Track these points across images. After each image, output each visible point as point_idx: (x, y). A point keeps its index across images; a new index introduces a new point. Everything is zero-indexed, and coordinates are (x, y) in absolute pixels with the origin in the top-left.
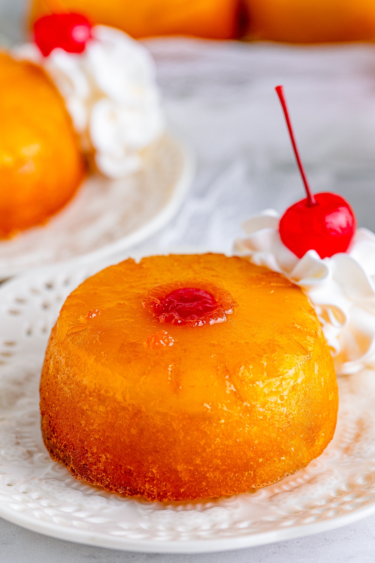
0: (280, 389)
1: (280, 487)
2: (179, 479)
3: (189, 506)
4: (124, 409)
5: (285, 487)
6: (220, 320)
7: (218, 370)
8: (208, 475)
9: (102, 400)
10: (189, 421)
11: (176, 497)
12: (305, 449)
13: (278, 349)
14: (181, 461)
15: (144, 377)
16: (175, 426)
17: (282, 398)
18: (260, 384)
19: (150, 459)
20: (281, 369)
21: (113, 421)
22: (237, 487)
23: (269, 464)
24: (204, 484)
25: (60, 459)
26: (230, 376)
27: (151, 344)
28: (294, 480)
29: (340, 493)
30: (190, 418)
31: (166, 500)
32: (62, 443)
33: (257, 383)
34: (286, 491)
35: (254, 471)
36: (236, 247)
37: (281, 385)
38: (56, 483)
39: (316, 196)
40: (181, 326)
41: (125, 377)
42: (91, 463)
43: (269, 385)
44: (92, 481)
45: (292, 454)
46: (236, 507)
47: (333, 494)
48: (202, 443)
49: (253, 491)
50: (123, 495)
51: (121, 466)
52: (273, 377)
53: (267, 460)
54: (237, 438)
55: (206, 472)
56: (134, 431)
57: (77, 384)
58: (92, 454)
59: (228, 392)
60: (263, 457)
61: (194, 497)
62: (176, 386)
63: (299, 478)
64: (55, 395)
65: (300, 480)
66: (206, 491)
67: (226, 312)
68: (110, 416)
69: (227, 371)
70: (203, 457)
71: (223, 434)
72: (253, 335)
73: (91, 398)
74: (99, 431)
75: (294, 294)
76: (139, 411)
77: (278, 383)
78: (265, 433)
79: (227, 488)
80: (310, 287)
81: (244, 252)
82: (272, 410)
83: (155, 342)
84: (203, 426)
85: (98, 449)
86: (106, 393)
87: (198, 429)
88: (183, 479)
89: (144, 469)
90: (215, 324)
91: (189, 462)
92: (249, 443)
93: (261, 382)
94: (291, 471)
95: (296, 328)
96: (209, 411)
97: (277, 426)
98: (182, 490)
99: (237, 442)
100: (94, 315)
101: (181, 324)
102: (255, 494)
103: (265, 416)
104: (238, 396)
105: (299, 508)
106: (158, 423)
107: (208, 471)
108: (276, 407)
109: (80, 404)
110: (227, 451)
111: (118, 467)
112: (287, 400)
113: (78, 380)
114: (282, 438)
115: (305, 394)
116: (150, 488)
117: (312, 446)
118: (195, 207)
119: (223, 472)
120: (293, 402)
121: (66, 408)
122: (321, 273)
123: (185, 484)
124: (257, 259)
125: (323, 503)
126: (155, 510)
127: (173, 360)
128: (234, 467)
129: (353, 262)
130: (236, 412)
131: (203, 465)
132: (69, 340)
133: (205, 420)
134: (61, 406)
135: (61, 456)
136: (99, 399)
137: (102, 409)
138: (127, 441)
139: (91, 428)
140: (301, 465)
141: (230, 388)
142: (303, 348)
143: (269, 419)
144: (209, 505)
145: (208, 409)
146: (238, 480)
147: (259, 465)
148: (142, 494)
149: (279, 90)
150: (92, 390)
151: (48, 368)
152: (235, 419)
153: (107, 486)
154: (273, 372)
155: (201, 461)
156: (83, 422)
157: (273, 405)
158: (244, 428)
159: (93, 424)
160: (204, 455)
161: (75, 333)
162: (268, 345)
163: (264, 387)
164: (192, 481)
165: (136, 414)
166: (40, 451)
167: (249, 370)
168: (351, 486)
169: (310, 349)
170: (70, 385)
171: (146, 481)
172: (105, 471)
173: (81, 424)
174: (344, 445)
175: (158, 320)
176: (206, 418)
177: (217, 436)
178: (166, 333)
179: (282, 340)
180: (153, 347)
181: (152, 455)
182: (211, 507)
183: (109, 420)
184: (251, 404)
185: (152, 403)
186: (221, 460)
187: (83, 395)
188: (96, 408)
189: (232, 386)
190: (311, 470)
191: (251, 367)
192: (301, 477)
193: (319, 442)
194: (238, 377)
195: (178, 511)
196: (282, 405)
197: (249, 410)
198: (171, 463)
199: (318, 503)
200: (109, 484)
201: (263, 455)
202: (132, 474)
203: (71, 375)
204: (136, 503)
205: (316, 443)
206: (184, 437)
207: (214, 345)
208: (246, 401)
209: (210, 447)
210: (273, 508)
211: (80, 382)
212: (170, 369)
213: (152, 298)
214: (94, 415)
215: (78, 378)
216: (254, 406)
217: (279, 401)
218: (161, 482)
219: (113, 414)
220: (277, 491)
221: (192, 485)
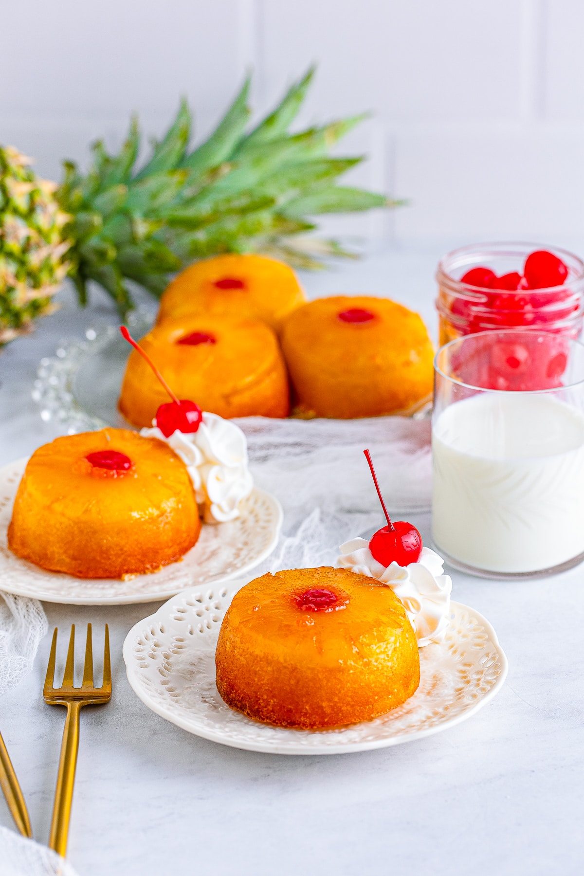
0: (386, 650)
1: (388, 717)
2: (324, 713)
3: (330, 731)
4: (285, 667)
5: (391, 717)
6: (342, 607)
7: (346, 639)
8: (343, 708)
9: (269, 663)
10: (330, 672)
11: (322, 725)
12: (403, 691)
13: (382, 624)
14: (325, 700)
15: (298, 645)
16: (320, 676)
17: (388, 656)
18: (374, 647)
19: (304, 700)
20: (386, 637)
21: (277, 676)
22: (362, 717)
23: (381, 700)
24: (340, 714)
25: (238, 707)
26: (354, 642)
27: (300, 624)
28: (397, 713)
29: (429, 718)
30: (329, 670)
31: (315, 727)
32: (240, 696)
33: (372, 646)
34: (393, 719)
35: (373, 705)
36: (339, 562)
37: (387, 647)
38: (238, 722)
39: (394, 524)
40: (317, 613)
41: (285, 646)
42: (262, 707)
43: (379, 647)
44: (263, 719)
45: (395, 694)
46: (362, 730)
47: (424, 719)
48: (339, 687)
49: (371, 719)
50: (285, 727)
51: (284, 707)
52: (382, 642)
53: (380, 698)
54: (361, 683)
55: (341, 707)
56: (292, 682)
57: (251, 654)
58: (263, 700)
59: (354, 652)
60: (378, 696)
61: (335, 724)
62: (320, 650)
63: (399, 711)
64: (233, 664)
65: (400, 713)
66: (342, 719)
67: (345, 602)
68: (276, 673)
69: (352, 639)
70: (339, 697)
71: (352, 680)
72: (365, 616)
73: (262, 663)
74: (268, 684)
75: (385, 590)
76: (296, 668)
77: (385, 646)
78: (378, 679)
79: (355, 717)
80: (396, 585)
81: (346, 565)
82: (382, 664)
83: (303, 623)
84: (339, 676)
85: (267, 696)
86: (272, 658)
87: (335, 678)
88: (326, 712)
89: (300, 707)
90: (339, 611)
91: (330, 700)
92: (368, 685)
93: (374, 646)
94: (395, 706)
95: (391, 611)
96: (342, 665)
97: (386, 674)
98: (326, 720)
99: (361, 686)
100: (257, 609)
101: (317, 611)
102: (371, 722)
103: (378, 668)
104: (361, 655)
105: (403, 727)
106: (309, 675)
107: (343, 706)
108: (384, 662)
109: (254, 667)
110: (355, 692)
111: (282, 707)
112: (391, 658)
113: (251, 651)
114: (389, 683)
115: (402, 654)
116: (304, 720)
117: (407, 689)
118: (288, 541)
119: (352, 706)
120: (395, 659)
121: (242, 671)
122: (403, 576)
123: (328, 715)
124: (356, 569)
125: (419, 723)
126: (308, 734)
127: (316, 634)
128: (360, 703)
129: (422, 566)
130: (359, 665)
131: (340, 702)
132: (242, 626)
133: (340, 671)
134: (238, 671)
135: (239, 706)
136: (267, 663)
137: (269, 669)
138: (288, 689)
139: (262, 682)
140: (400, 703)
141: (355, 650)
142: (398, 623)
143: (381, 670)
144: (343, 730)
145: (341, 664)
146: (362, 712)
147: (375, 701)
148: (299, 724)
149: (366, 452)
150: (262, 657)
151: (226, 647)
152: (359, 670)
153: (274, 722)
154: (381, 639)
155: (338, 699)
156: (256, 679)
157: (383, 661)
158: (365, 676)
159: (263, 680)
160: (340, 695)
161: (246, 621)
162: (375, 622)
163: (376, 649)
164: (332, 713)
165: (294, 670)
166: (221, 705)
167: (366, 638)
168: (436, 714)
169: (402, 624)
170: (245, 655)
171: (302, 715)
172: (272, 711)
173: (255, 681)
174: (426, 691)
175: (301, 609)
176: (340, 670)
177: (348, 682)
178: (309, 617)
179: (384, 619)
180: (301, 626)
181: (306, 697)
182: (345, 731)
183: (275, 676)
184: (368, 660)
185: (305, 662)
186: (351, 698)
187: (256, 661)
188: (265, 669)
189: (356, 648)
190: (407, 706)
191: (367, 636)
192: (401, 711)
193: (412, 687)
194: (359, 642)
195: (323, 734)
196: (388, 661)
197: (367, 664)
198: (318, 702)
199: (416, 724)
200: (276, 720)
201: (377, 694)
202: (292, 711)
203: (245, 649)
204: (295, 731)
205: (409, 688)
206: (326, 684)
207: (340, 623)
208: (365, 658)
209: (343, 689)
210: (386, 729)
211: (253, 652)
212: (314, 639)
213: (294, 596)
214: (264, 674)
215: (251, 650)
216: (371, 661)
217: (386, 658)
218: (312, 715)
219: (277, 672)
220: (386, 720)
221: (333, 716)
